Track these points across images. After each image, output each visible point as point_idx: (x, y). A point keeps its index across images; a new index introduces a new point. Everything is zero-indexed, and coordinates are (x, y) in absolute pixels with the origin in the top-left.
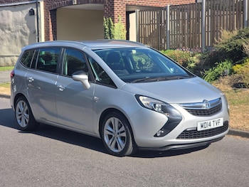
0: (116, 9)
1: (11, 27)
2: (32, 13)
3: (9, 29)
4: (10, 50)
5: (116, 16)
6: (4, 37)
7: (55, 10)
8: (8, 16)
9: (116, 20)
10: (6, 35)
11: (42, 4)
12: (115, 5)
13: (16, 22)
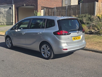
0: (38, 8)
1: (3, 13)
2: (10, 8)
3: (3, 14)
4: (3, 20)
5: (38, 10)
6: (1, 16)
7: (18, 8)
8: (2, 9)
9: (38, 11)
10: (1, 15)
11: (14, 5)
12: (38, 6)
13: (5, 11)
